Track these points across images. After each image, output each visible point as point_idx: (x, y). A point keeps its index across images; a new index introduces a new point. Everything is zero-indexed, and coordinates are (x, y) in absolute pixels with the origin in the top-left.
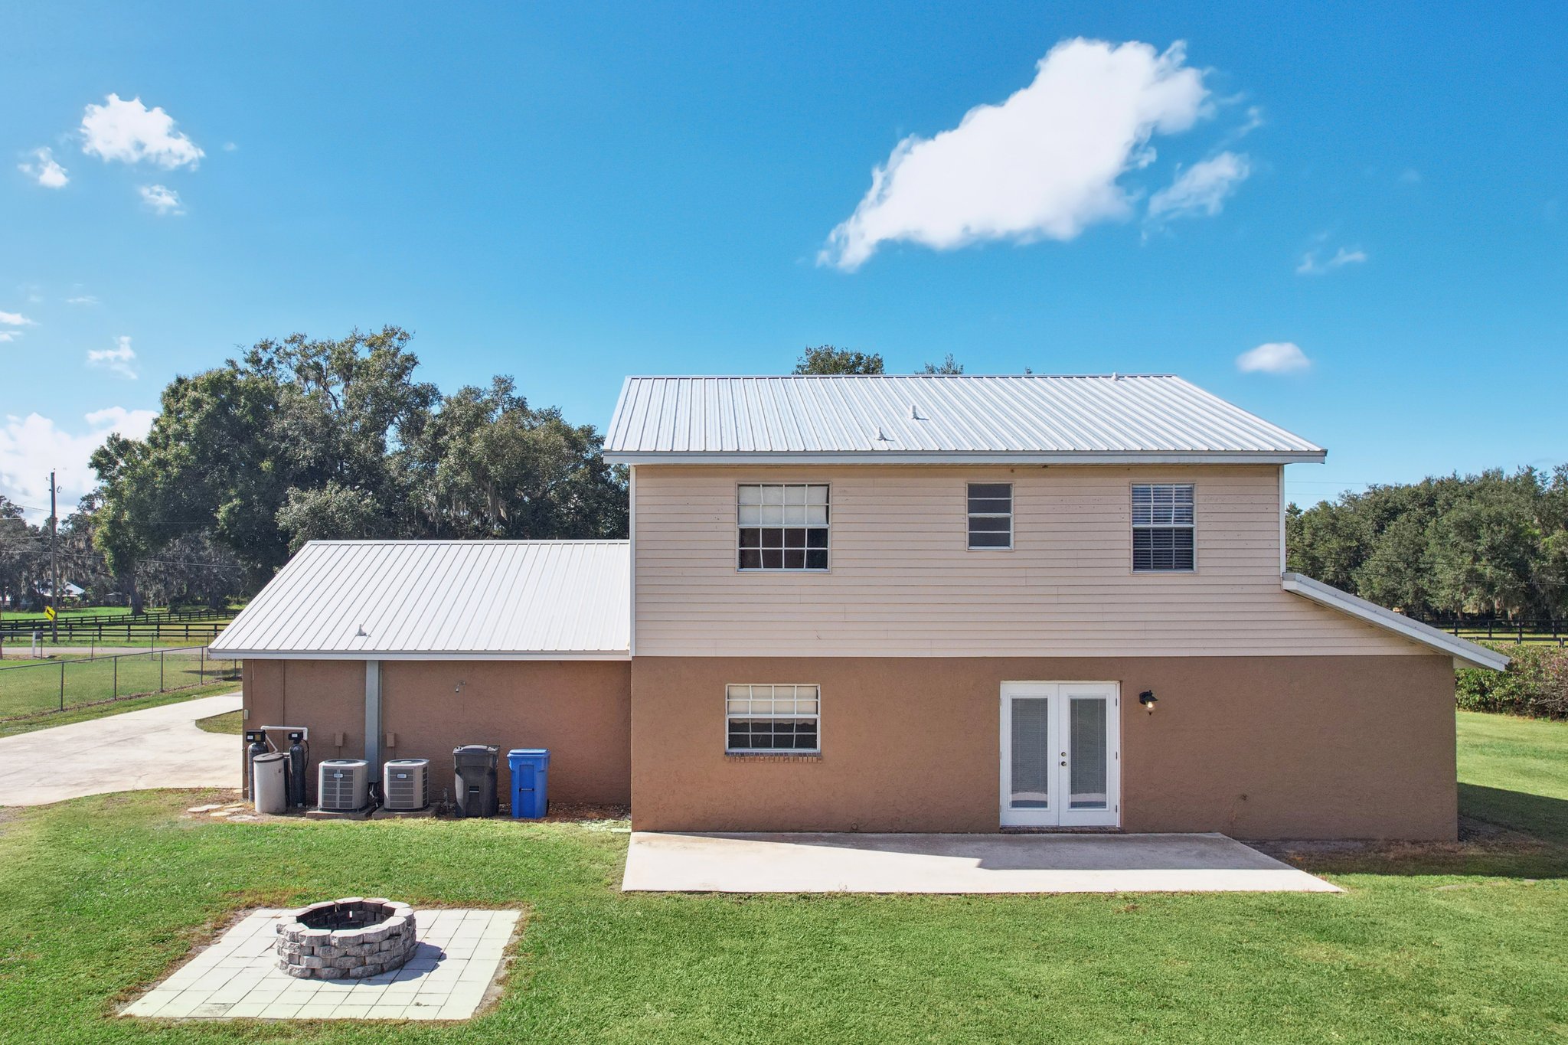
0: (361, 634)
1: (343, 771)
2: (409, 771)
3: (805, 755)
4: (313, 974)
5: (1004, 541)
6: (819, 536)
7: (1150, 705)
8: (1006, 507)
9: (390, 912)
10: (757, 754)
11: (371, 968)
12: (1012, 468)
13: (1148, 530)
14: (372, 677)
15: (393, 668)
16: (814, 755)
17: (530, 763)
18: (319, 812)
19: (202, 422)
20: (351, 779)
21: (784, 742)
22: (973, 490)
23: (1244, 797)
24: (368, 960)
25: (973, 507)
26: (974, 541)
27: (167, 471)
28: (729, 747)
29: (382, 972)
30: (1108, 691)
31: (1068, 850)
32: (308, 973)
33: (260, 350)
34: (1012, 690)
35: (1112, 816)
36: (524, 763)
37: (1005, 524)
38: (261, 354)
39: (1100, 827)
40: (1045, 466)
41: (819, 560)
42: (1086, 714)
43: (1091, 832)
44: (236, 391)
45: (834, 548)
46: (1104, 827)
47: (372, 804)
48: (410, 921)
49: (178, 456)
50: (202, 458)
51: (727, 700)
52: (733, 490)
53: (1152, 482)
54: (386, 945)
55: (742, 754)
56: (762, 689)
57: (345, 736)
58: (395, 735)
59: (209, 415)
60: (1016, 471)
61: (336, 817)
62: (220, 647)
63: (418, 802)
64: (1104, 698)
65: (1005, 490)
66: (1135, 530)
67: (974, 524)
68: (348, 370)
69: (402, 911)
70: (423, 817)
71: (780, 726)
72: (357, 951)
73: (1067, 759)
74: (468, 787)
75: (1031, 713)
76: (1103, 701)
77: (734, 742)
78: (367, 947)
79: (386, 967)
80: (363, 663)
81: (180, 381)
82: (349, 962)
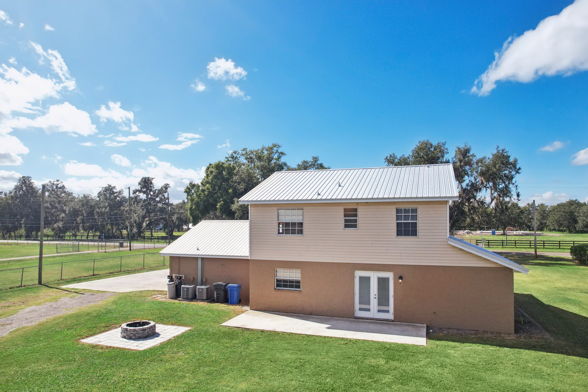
0: (198, 249)
1: (187, 288)
2: (202, 289)
3: (296, 290)
5: (355, 226)
6: (301, 224)
7: (400, 281)
8: (356, 215)
9: (149, 323)
10: (283, 289)
12: (358, 203)
13: (402, 223)
14: (200, 262)
15: (205, 260)
16: (299, 291)
18: (181, 299)
20: (189, 290)
21: (292, 286)
22: (345, 210)
23: (435, 313)
25: (345, 216)
26: (346, 226)
28: (277, 287)
30: (390, 275)
34: (359, 274)
35: (390, 316)
36: (231, 288)
37: (356, 221)
38: (234, 155)
40: (367, 203)
41: (301, 232)
42: (383, 283)
43: (382, 321)
45: (305, 228)
46: (388, 319)
51: (276, 273)
52: (276, 211)
53: (403, 207)
55: (279, 289)
56: (285, 270)
57: (193, 278)
58: (206, 278)
60: (359, 204)
61: (184, 301)
62: (162, 253)
63: (204, 298)
64: (388, 277)
65: (356, 210)
66: (397, 223)
67: (346, 221)
71: (291, 281)
72: (132, 332)
73: (376, 296)
74: (217, 294)
75: (365, 281)
76: (388, 279)
77: (278, 285)
80: (198, 258)
81: (210, 165)
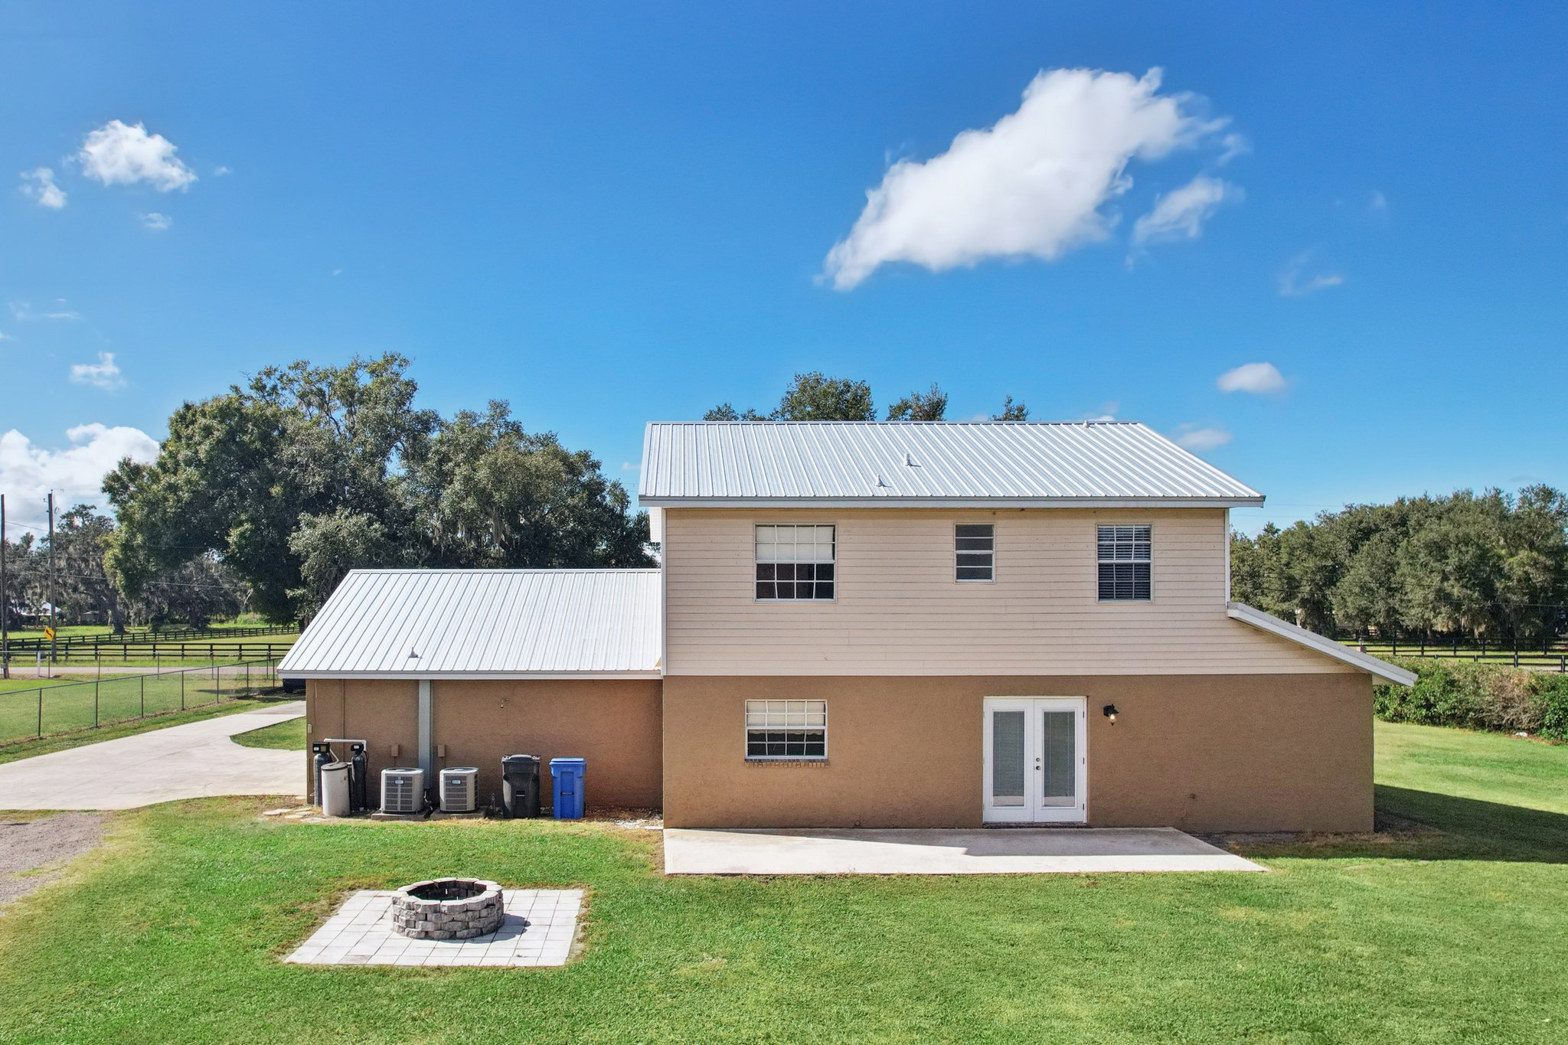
0: (413, 655)
1: (403, 778)
2: (463, 778)
3: (814, 761)
4: (427, 935)
5: (987, 575)
6: (827, 571)
7: (1112, 717)
8: (989, 545)
9: (482, 889)
10: (772, 760)
11: (474, 931)
12: (994, 511)
13: (1112, 565)
14: (425, 695)
15: (442, 686)
16: (822, 761)
17: (570, 770)
18: (382, 814)
19: (212, 449)
20: (411, 785)
21: (793, 750)
22: (961, 530)
23: (1193, 796)
24: (471, 924)
25: (960, 545)
26: (961, 575)
27: (178, 496)
28: (749, 755)
29: (482, 934)
30: (1076, 705)
31: (1041, 841)
32: (423, 935)
33: (264, 377)
34: (994, 704)
35: (1079, 813)
36: (564, 770)
37: (988, 559)
38: (265, 380)
39: (1069, 823)
40: (1023, 509)
41: (826, 592)
42: (1058, 726)
43: (1061, 827)
44: (244, 418)
45: (839, 581)
46: (1072, 823)
47: (429, 807)
48: (500, 895)
49: (188, 482)
50: (211, 485)
51: (746, 714)
52: (751, 529)
53: (1116, 523)
54: (484, 913)
55: (760, 761)
56: (776, 704)
57: (400, 748)
58: (446, 747)
59: (219, 441)
60: (997, 513)
61: (398, 819)
62: (287, 668)
63: (470, 805)
64: (1073, 711)
65: (988, 530)
66: (1100, 565)
67: (961, 559)
68: (352, 397)
69: (492, 889)
70: (478, 817)
71: (793, 736)
72: (462, 916)
73: (1041, 764)
74: (515, 791)
75: (1010, 725)
76: (1072, 714)
77: (753, 750)
78: (470, 914)
79: (484, 931)
80: (417, 681)
81: (188, 407)
82: (456, 926)
